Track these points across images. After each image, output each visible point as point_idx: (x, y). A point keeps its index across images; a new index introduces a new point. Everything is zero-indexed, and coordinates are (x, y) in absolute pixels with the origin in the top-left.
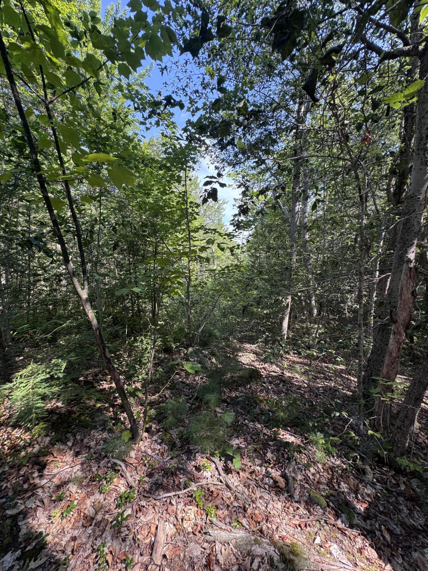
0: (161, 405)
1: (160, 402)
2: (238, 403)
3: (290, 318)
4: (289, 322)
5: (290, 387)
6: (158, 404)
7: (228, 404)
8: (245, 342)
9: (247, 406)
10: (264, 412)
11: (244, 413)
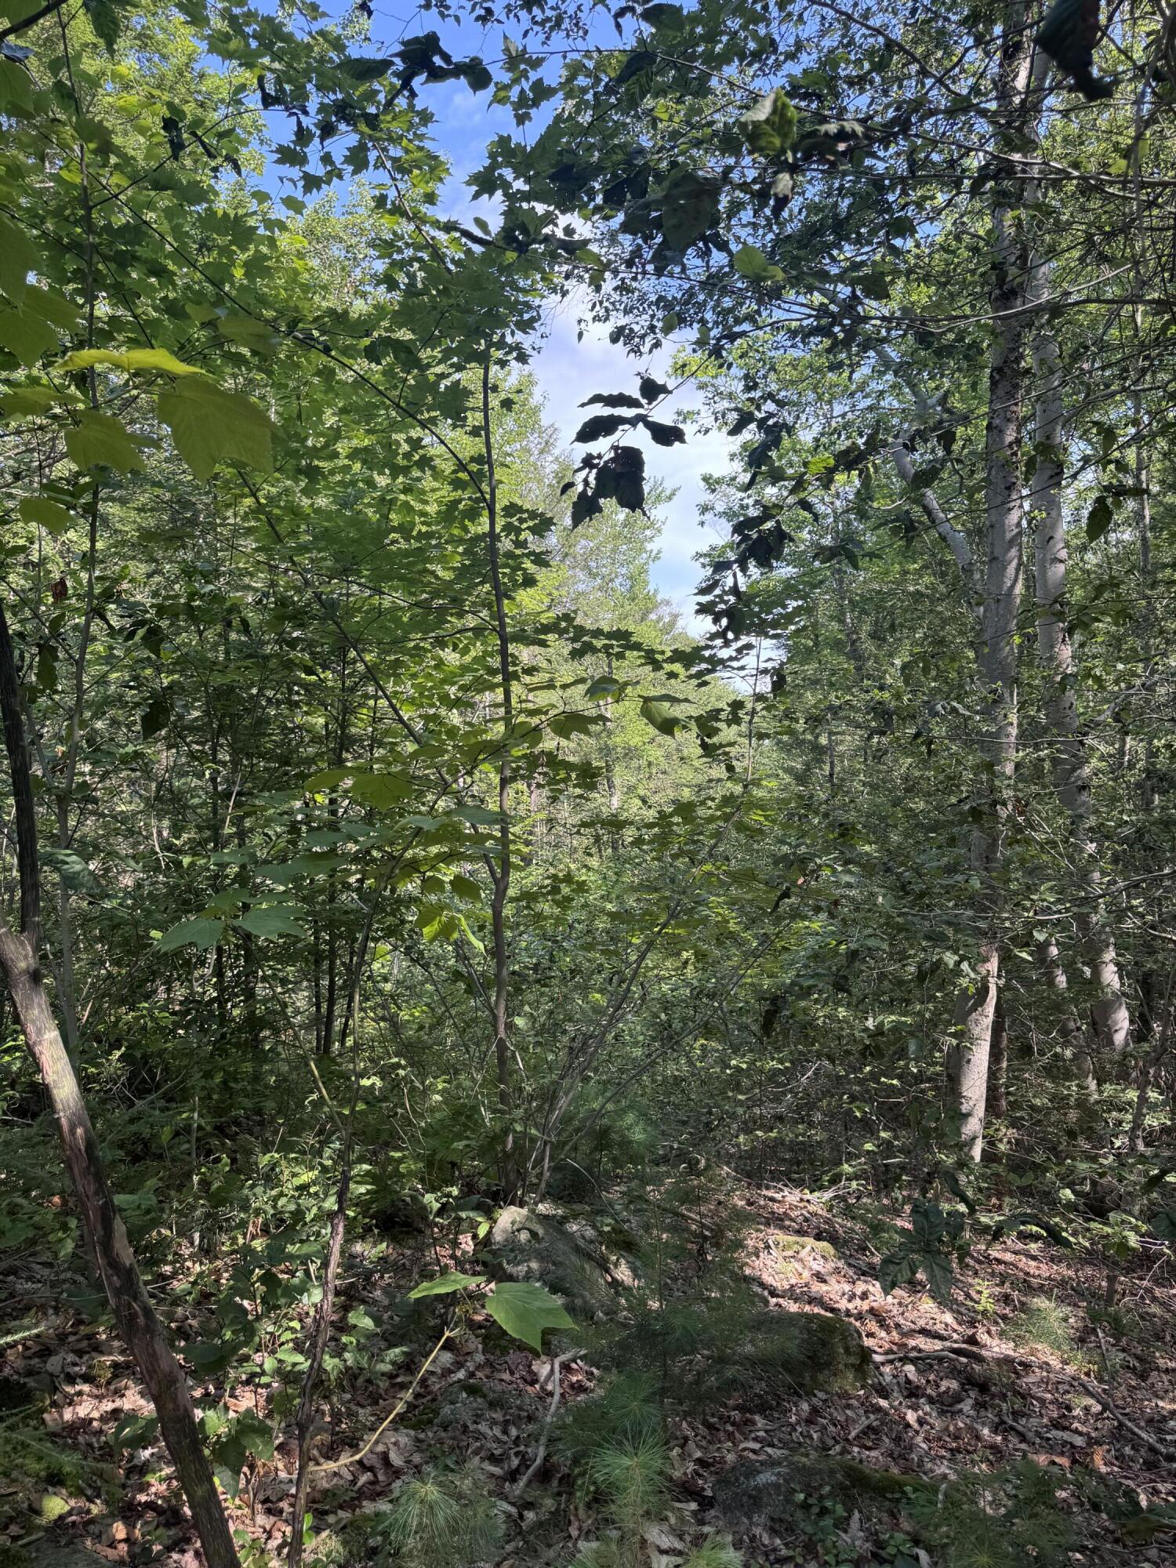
0: (369, 1507)
1: (361, 1495)
2: (755, 1501)
3: (995, 1055)
4: (992, 1074)
5: (1016, 1414)
6: (352, 1504)
7: (706, 1503)
8: (775, 1177)
9: (799, 1514)
10: (891, 1550)
11: (784, 1552)
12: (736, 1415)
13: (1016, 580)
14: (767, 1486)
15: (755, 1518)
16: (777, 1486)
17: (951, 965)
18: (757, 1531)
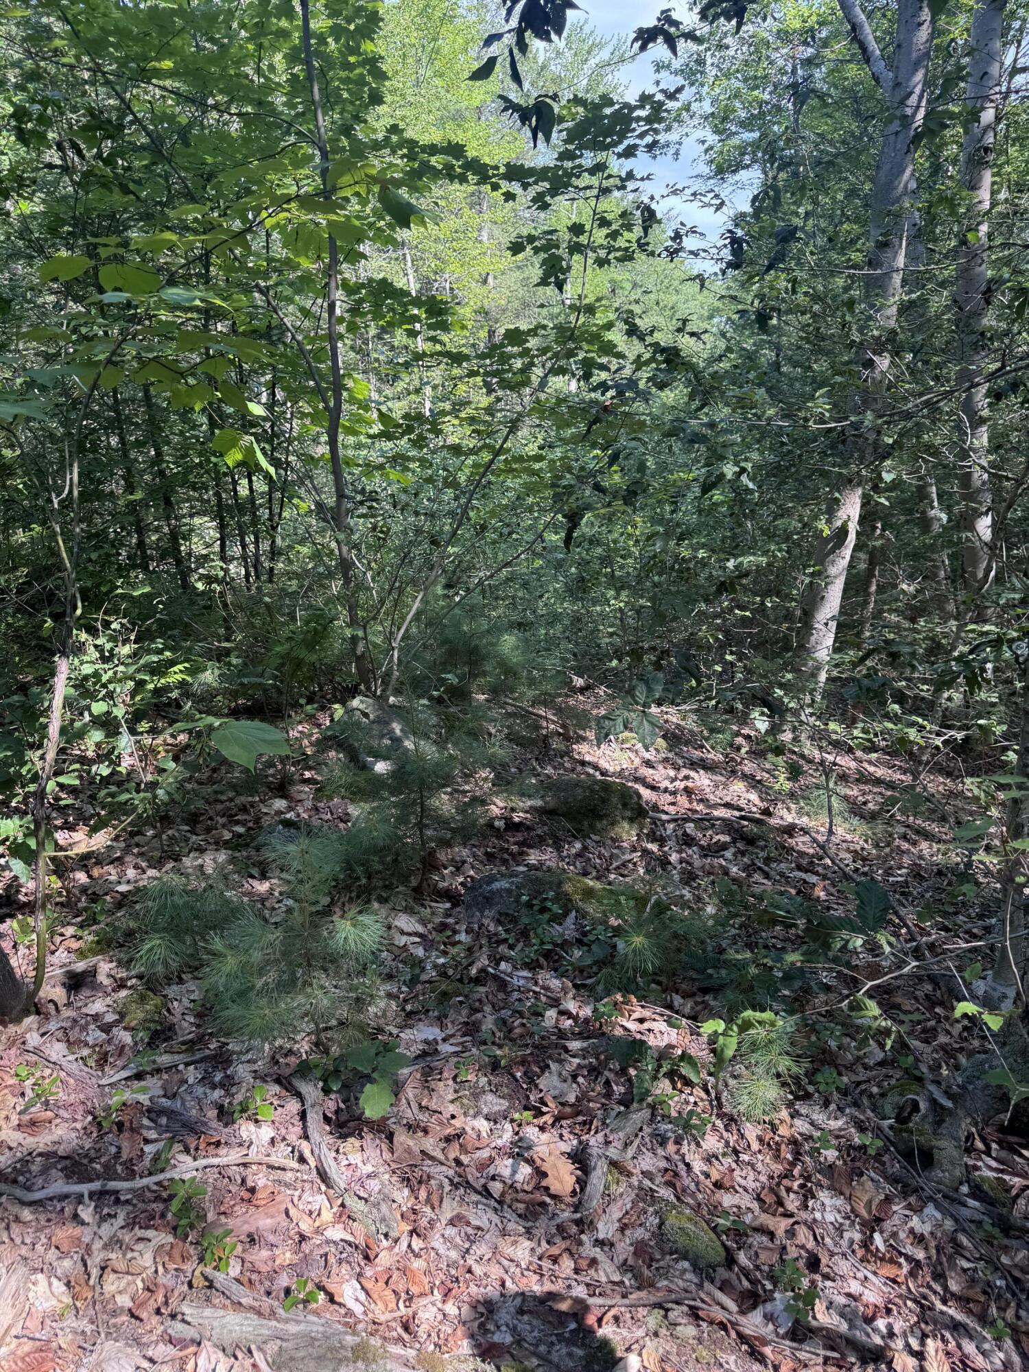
5: (770, 860)
7: (458, 904)
9: (524, 911)
10: (591, 937)
11: (504, 935)
12: (515, 848)
13: (918, 107)
14: (499, 891)
15: (487, 912)
16: (509, 891)
17: (729, 476)
18: (486, 922)
